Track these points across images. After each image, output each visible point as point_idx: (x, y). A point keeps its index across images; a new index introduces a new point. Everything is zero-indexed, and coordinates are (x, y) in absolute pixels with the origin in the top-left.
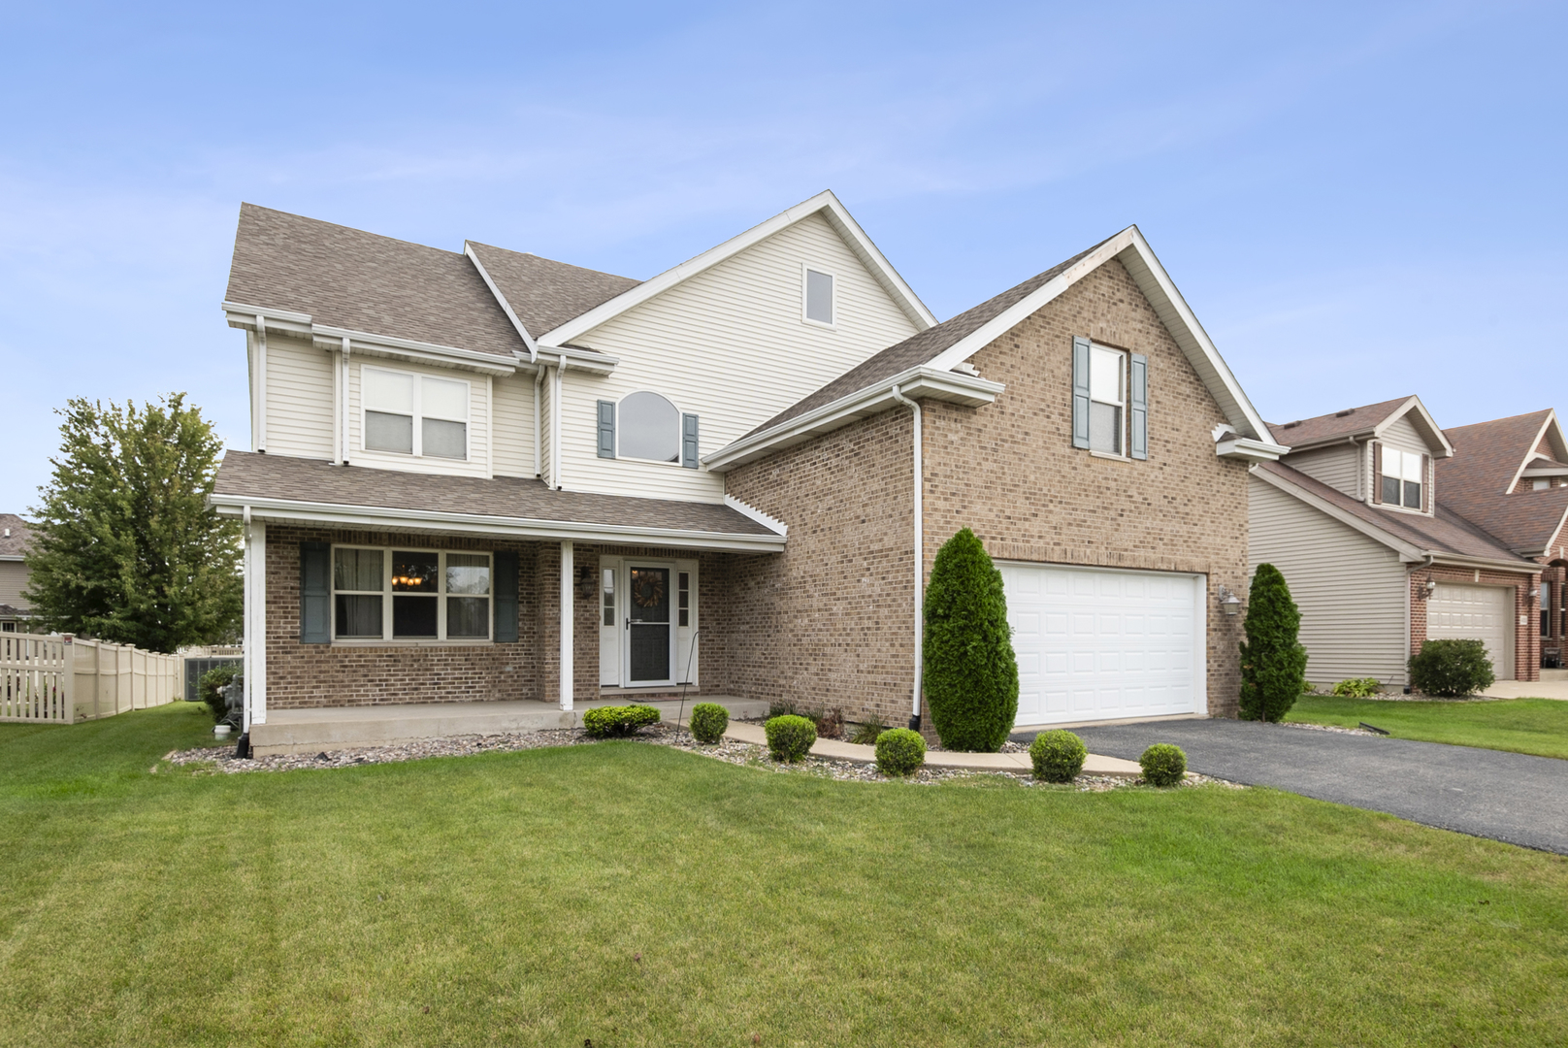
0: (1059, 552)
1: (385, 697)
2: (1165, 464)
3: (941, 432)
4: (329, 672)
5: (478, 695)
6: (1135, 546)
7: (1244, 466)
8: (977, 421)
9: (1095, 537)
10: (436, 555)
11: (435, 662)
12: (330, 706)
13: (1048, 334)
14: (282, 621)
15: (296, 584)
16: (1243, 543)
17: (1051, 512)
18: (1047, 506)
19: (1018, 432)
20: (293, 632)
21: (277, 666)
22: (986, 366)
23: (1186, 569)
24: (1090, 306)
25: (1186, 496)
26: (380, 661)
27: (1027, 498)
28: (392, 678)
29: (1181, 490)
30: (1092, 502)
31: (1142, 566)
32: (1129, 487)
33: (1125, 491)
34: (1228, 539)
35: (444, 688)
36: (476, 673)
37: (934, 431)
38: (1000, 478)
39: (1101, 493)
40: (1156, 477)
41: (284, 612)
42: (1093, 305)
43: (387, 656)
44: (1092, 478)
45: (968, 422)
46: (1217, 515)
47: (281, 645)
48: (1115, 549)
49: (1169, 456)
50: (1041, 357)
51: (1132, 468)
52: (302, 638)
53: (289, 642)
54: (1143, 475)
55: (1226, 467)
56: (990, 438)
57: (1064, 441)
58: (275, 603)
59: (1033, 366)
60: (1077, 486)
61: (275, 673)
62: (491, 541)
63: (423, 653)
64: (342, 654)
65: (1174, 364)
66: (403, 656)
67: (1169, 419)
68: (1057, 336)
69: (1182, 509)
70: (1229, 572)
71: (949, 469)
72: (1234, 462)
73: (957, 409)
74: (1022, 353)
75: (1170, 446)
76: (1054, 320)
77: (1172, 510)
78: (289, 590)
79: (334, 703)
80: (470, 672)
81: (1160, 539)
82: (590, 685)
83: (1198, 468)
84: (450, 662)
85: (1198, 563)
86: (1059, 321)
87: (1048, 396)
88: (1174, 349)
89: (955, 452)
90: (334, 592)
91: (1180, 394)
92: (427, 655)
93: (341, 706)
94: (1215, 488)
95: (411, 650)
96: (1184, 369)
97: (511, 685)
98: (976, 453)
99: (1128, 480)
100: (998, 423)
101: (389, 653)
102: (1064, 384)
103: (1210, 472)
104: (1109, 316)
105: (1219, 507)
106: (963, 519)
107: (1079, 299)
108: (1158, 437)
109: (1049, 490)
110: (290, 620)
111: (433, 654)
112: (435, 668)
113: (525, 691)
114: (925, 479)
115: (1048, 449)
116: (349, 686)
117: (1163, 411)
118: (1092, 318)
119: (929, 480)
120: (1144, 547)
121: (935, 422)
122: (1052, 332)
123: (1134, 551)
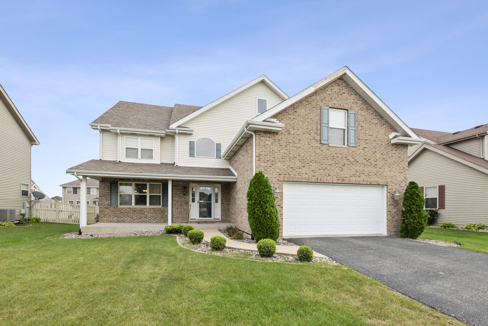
0: (314, 179)
1: (132, 220)
2: (365, 148)
3: (263, 141)
4: (117, 214)
5: (157, 220)
6: (350, 176)
7: (406, 147)
8: (277, 137)
9: (331, 173)
10: (146, 184)
11: (145, 212)
13: (310, 107)
14: (106, 201)
15: (109, 192)
16: (405, 174)
17: (311, 165)
18: (309, 163)
19: (296, 140)
20: (108, 204)
21: (104, 212)
22: (282, 119)
23: (376, 184)
24: (329, 96)
25: (376, 158)
26: (131, 211)
27: (300, 161)
28: (134, 216)
29: (373, 156)
30: (330, 162)
31: (354, 183)
32: (347, 156)
33: (345, 158)
34: (397, 173)
35: (148, 218)
36: (157, 215)
37: (260, 141)
38: (288, 155)
39: (334, 158)
40: (361, 152)
42: (330, 96)
43: (133, 210)
44: (330, 154)
45: (274, 138)
46: (391, 165)
47: (105, 207)
48: (341, 177)
49: (367, 145)
50: (307, 115)
51: (349, 150)
52: (111, 205)
53: (107, 206)
54: (354, 152)
55: (396, 147)
56: (284, 142)
57: (317, 142)
58: (104, 196)
59: (303, 118)
60: (323, 156)
61: (104, 214)
62: (161, 180)
64: (121, 209)
65: (370, 113)
66: (137, 210)
67: (367, 132)
68: (314, 107)
69: (373, 163)
70: (398, 185)
71: (266, 153)
72: (401, 146)
73: (269, 134)
74: (298, 114)
75: (367, 141)
76: (312, 102)
77: (369, 163)
78: (107, 193)
79: (119, 222)
80: (155, 214)
81: (363, 174)
83: (382, 149)
84: (149, 212)
85: (382, 181)
86: (315, 102)
87: (310, 128)
88: (369, 108)
89: (269, 147)
90: (119, 194)
91: (372, 123)
92: (143, 210)
93: (121, 222)
94: (390, 155)
95: (140, 208)
96: (375, 114)
97: (166, 218)
98: (278, 147)
99: (347, 154)
100: (287, 137)
102: (317, 123)
103: (388, 150)
104: (338, 99)
105: (392, 162)
106: (272, 169)
107: (324, 94)
108: (362, 138)
109: (310, 158)
111: (145, 209)
114: (256, 157)
115: (309, 145)
116: (122, 217)
117: (364, 129)
118: (330, 100)
119: (258, 157)
120: (354, 176)
121: (260, 138)
122: (311, 106)
123: (350, 178)
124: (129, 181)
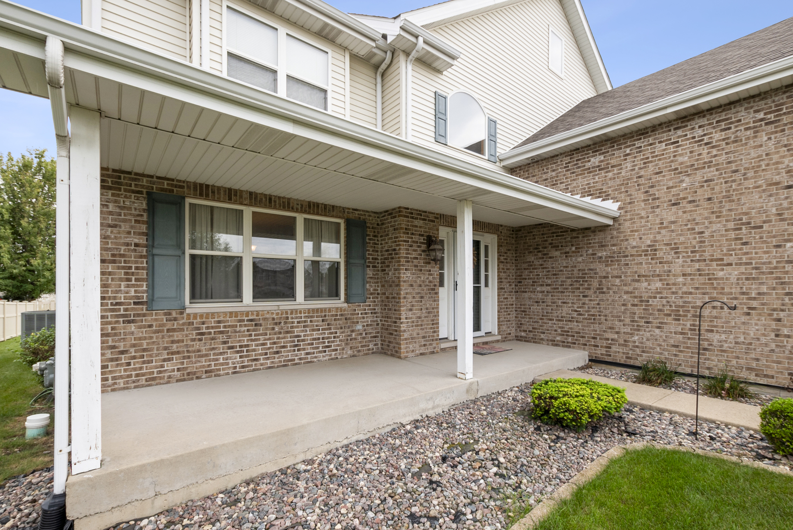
1: (246, 364)
4: (183, 341)
5: (333, 353)
10: (295, 218)
11: (295, 324)
12: (184, 380)
14: (122, 284)
15: (142, 240)
20: (138, 297)
21: (117, 338)
26: (240, 326)
28: (253, 343)
35: (304, 349)
36: (331, 333)
41: (126, 274)
43: (248, 320)
47: (122, 312)
52: (150, 304)
53: (133, 309)
58: (114, 262)
61: (114, 347)
63: (284, 316)
64: (199, 320)
66: (264, 319)
78: (133, 247)
79: (189, 377)
80: (326, 332)
82: (433, 340)
84: (309, 323)
90: (188, 252)
92: (287, 318)
93: (198, 378)
95: (273, 313)
97: (360, 342)
101: (250, 318)
110: (133, 282)
111: (294, 316)
112: (296, 330)
113: (371, 346)
116: (206, 355)
124: (235, 203)
